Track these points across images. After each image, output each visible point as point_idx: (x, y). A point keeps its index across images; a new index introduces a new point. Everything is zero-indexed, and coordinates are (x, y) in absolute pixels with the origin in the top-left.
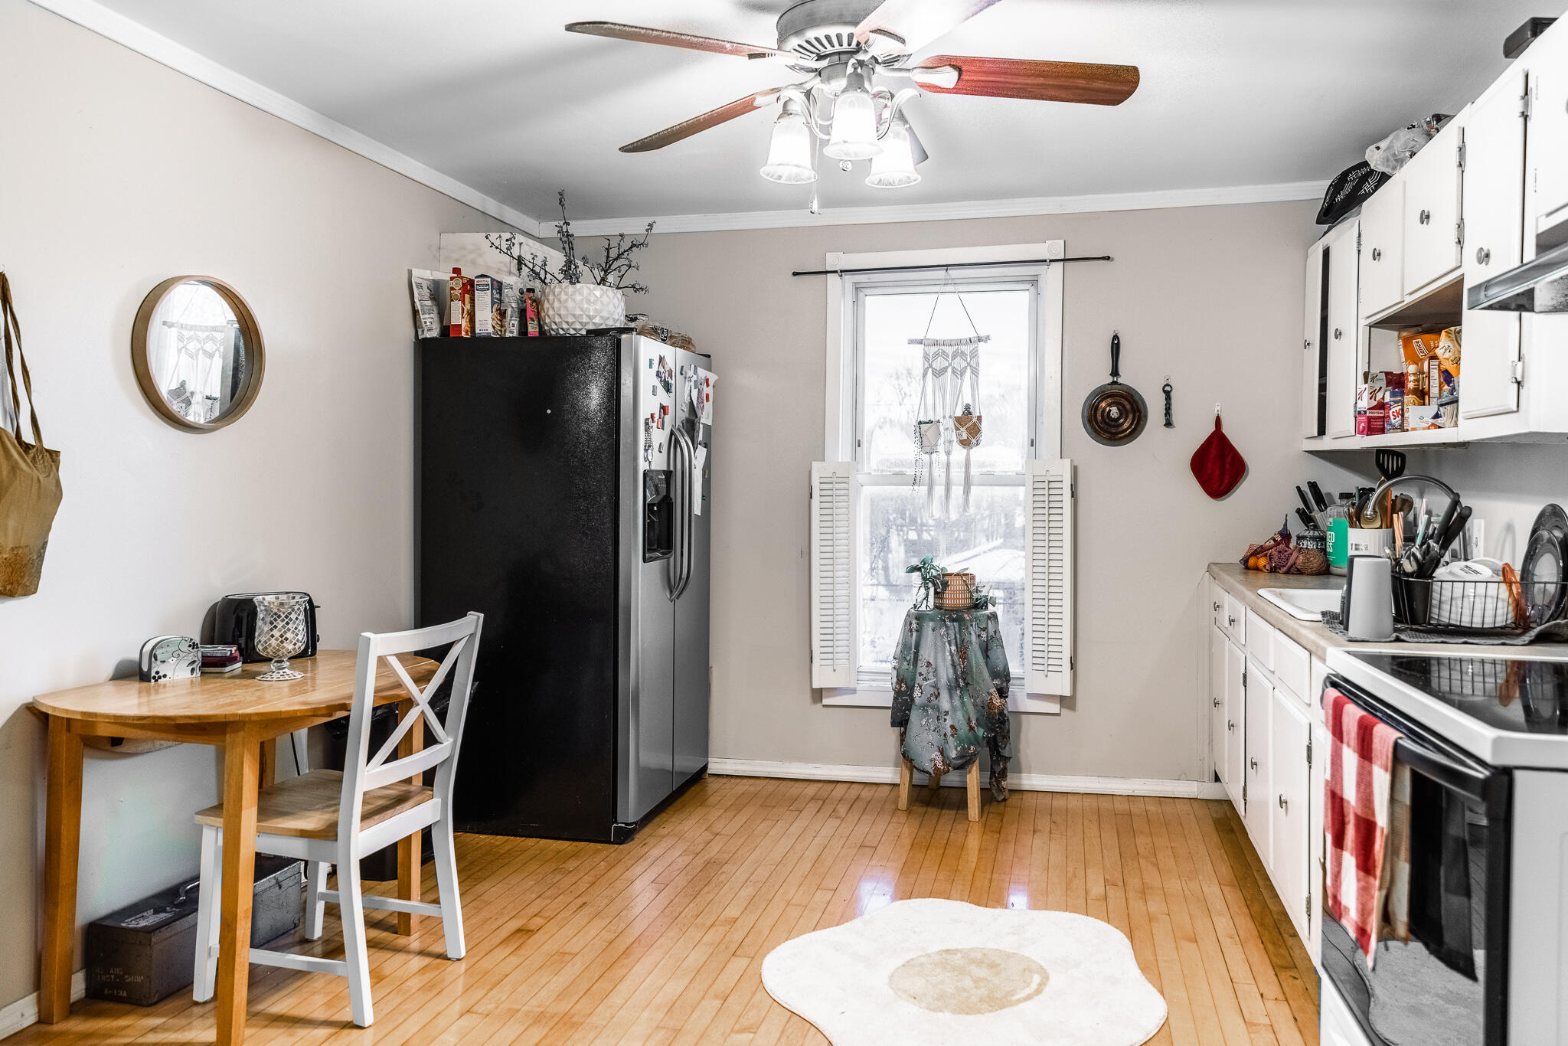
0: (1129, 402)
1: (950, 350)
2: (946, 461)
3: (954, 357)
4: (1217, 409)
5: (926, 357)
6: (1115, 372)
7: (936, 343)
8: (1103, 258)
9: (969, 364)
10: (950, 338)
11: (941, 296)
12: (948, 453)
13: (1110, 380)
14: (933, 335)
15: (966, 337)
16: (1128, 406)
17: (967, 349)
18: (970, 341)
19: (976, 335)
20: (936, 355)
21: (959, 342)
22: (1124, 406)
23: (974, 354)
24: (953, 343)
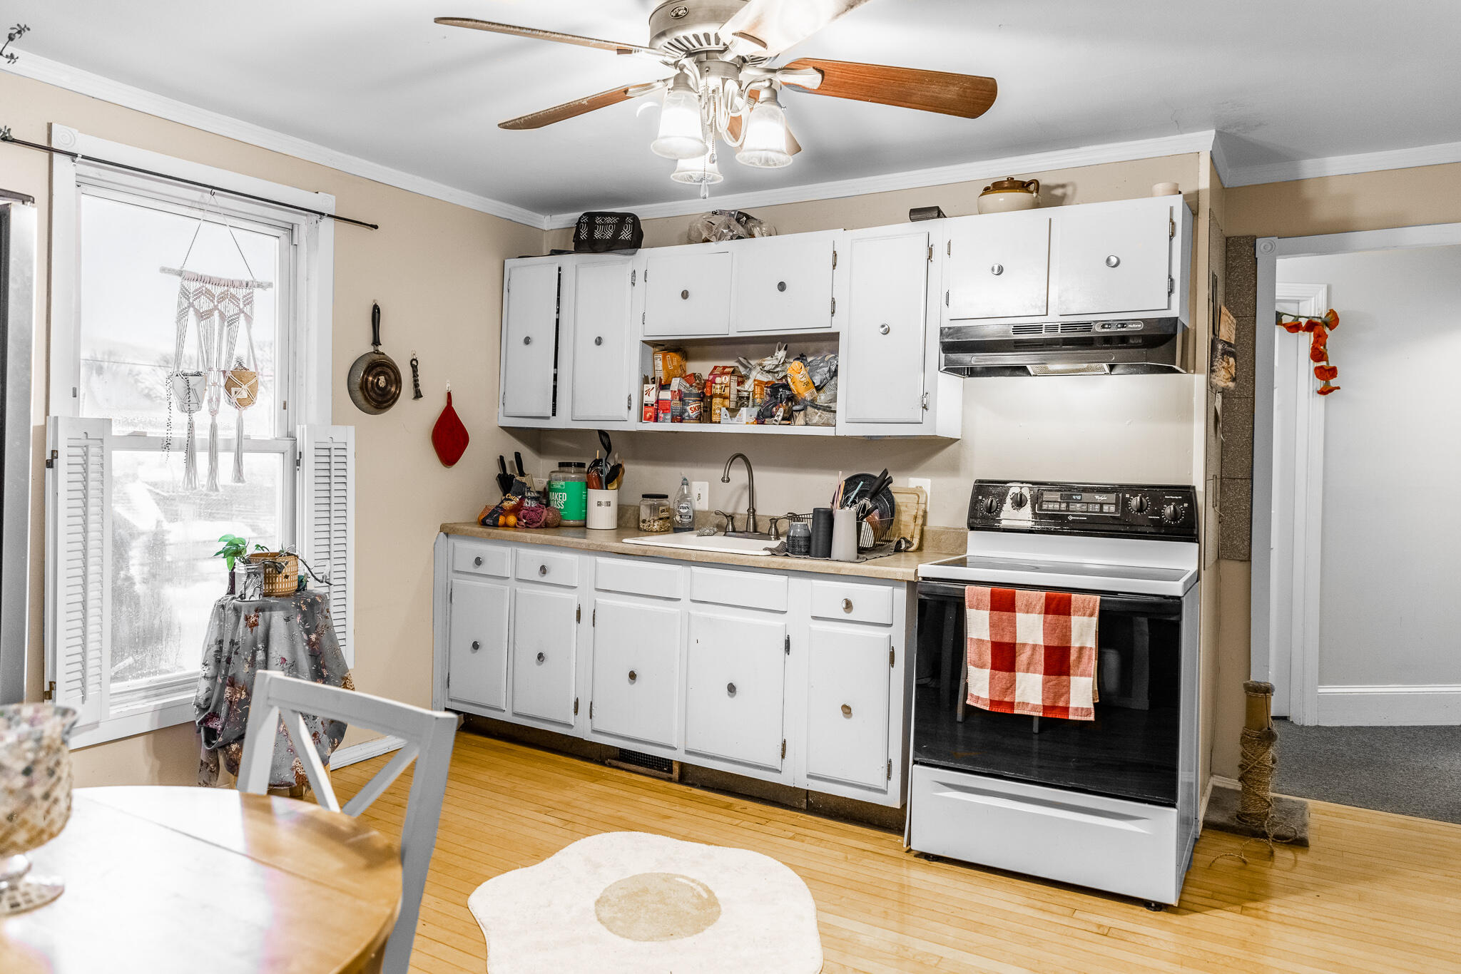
0: (393, 372)
1: (217, 291)
2: (210, 423)
3: (221, 299)
4: (448, 386)
5: (184, 293)
6: (376, 342)
7: (200, 279)
8: (372, 226)
9: (242, 311)
10: (220, 276)
11: (204, 224)
12: (214, 413)
13: (371, 349)
14: (193, 267)
15: (241, 279)
16: (393, 377)
17: (241, 293)
18: (247, 285)
19: (252, 279)
20: (199, 293)
21: (232, 284)
22: (389, 377)
23: (249, 301)
24: (222, 282)
